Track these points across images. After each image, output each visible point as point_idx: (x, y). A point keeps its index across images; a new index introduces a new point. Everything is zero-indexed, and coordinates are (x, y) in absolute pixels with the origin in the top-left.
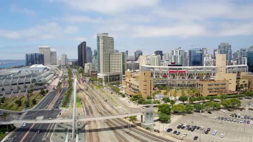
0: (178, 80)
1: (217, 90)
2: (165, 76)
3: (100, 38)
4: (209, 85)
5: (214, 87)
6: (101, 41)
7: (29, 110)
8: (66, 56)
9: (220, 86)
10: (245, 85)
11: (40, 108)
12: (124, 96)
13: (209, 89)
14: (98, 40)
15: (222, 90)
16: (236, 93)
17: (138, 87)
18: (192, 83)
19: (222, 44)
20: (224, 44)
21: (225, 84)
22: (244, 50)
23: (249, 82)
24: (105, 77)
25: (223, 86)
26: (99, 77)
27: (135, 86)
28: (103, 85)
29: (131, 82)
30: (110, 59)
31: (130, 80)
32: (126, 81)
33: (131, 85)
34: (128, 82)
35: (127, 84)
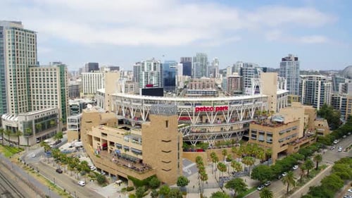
0: (213, 126)
1: (287, 141)
4: (281, 133)
5: (285, 136)
13: (280, 141)
16: (307, 140)
17: (140, 153)
18: (236, 128)
19: (198, 55)
25: (294, 133)
26: (8, 124)
27: (127, 150)
28: (21, 143)
29: (109, 139)
30: (28, 79)
31: (104, 134)
32: (90, 133)
33: (109, 147)
34: (98, 139)
35: (95, 143)
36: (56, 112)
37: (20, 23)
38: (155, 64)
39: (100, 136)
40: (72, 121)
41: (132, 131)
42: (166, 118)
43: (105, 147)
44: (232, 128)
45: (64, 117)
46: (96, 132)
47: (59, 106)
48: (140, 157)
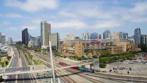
0: (96, 47)
1: (118, 51)
2: (88, 45)
3: (43, 24)
4: (114, 48)
5: (116, 49)
6: (44, 26)
7: (6, 68)
8: (11, 38)
9: (120, 49)
10: (130, 48)
11: (13, 66)
12: (65, 57)
13: (114, 51)
14: (42, 25)
15: (121, 51)
16: (127, 52)
17: (74, 51)
18: (103, 48)
19: (106, 30)
20: (108, 30)
21: (122, 48)
22: (122, 33)
23: (131, 47)
24: (47, 47)
25: (121, 49)
26: (43, 48)
27: (72, 51)
28: (46, 53)
29: (68, 49)
30: (48, 37)
31: (67, 48)
32: (64, 49)
33: (68, 51)
34: (65, 50)
35: (65, 51)
36: (56, 46)
37: (46, 22)
38: (87, 33)
39: (66, 49)
40: (60, 47)
41: (73, 47)
42: (79, 41)
43: (67, 52)
44: (102, 48)
45: (58, 47)
46: (65, 48)
47: (57, 44)
48: (74, 52)
